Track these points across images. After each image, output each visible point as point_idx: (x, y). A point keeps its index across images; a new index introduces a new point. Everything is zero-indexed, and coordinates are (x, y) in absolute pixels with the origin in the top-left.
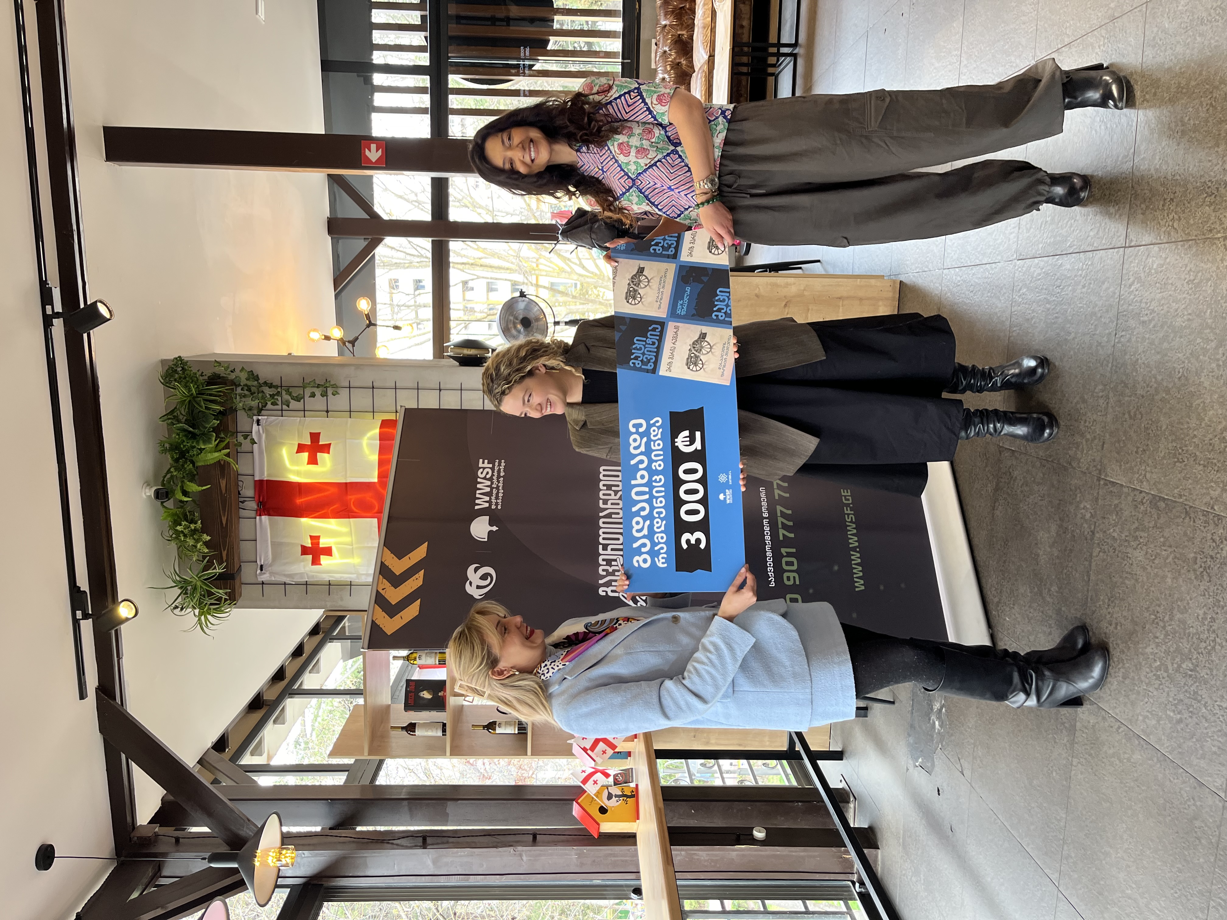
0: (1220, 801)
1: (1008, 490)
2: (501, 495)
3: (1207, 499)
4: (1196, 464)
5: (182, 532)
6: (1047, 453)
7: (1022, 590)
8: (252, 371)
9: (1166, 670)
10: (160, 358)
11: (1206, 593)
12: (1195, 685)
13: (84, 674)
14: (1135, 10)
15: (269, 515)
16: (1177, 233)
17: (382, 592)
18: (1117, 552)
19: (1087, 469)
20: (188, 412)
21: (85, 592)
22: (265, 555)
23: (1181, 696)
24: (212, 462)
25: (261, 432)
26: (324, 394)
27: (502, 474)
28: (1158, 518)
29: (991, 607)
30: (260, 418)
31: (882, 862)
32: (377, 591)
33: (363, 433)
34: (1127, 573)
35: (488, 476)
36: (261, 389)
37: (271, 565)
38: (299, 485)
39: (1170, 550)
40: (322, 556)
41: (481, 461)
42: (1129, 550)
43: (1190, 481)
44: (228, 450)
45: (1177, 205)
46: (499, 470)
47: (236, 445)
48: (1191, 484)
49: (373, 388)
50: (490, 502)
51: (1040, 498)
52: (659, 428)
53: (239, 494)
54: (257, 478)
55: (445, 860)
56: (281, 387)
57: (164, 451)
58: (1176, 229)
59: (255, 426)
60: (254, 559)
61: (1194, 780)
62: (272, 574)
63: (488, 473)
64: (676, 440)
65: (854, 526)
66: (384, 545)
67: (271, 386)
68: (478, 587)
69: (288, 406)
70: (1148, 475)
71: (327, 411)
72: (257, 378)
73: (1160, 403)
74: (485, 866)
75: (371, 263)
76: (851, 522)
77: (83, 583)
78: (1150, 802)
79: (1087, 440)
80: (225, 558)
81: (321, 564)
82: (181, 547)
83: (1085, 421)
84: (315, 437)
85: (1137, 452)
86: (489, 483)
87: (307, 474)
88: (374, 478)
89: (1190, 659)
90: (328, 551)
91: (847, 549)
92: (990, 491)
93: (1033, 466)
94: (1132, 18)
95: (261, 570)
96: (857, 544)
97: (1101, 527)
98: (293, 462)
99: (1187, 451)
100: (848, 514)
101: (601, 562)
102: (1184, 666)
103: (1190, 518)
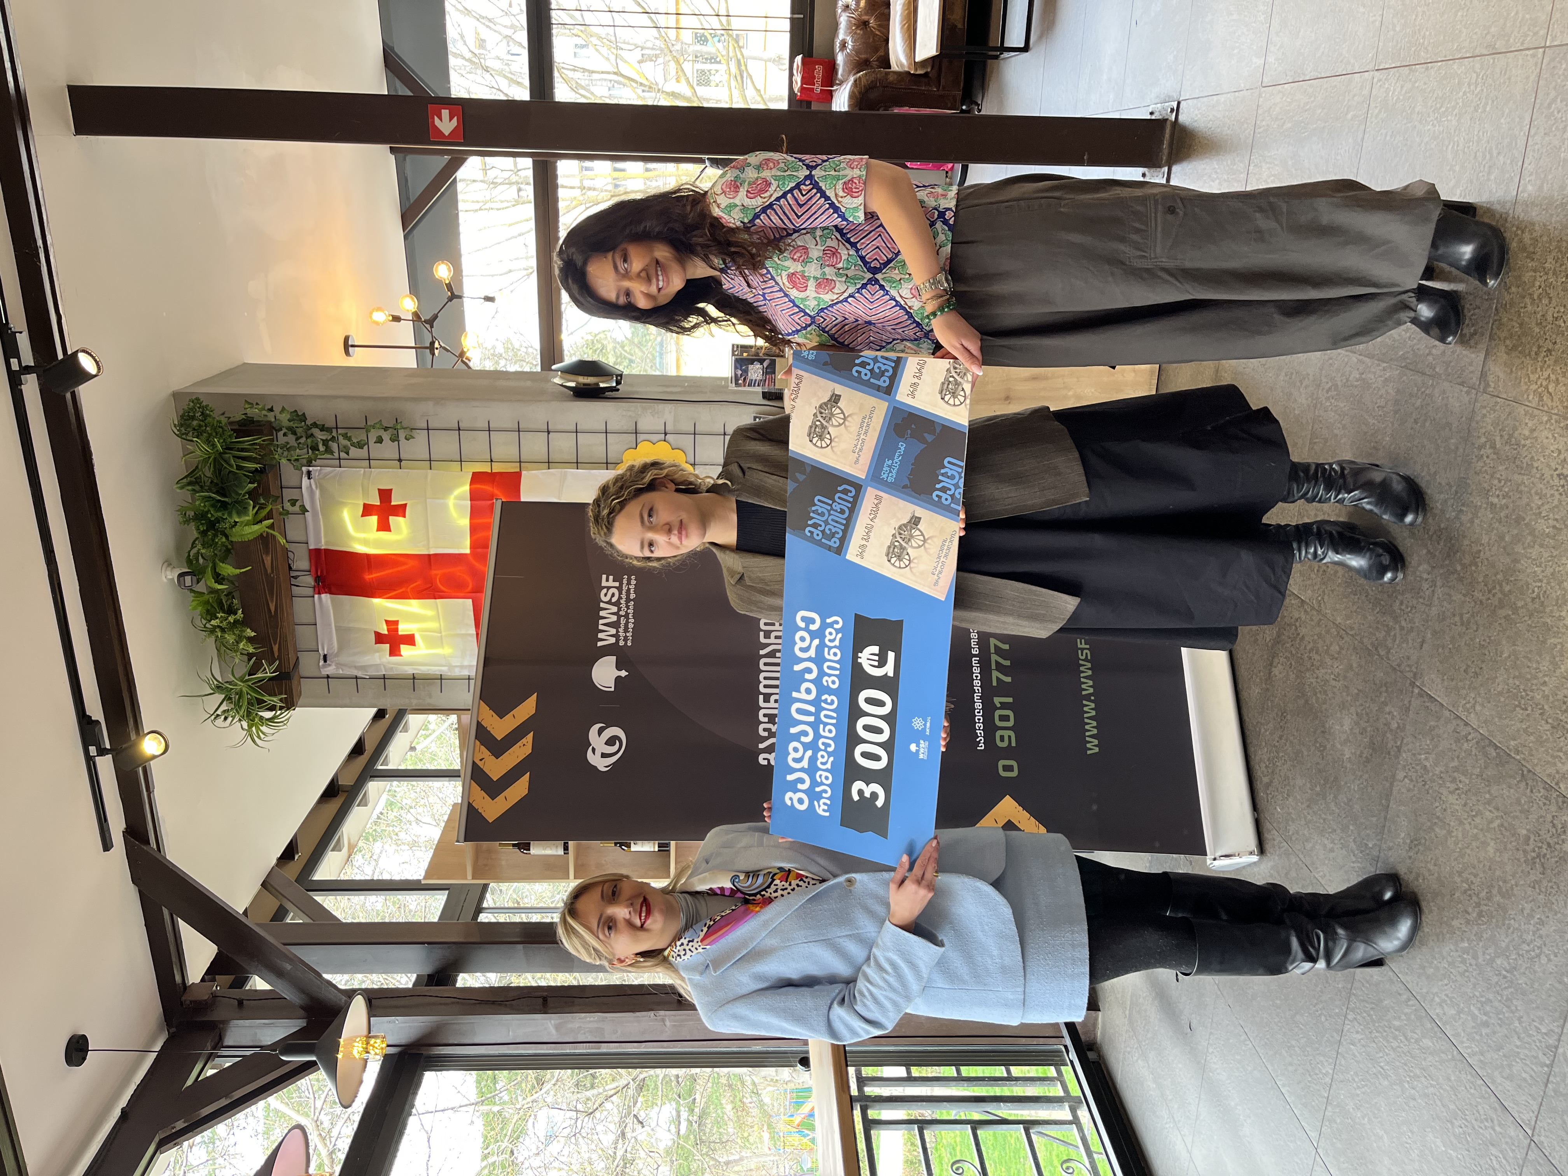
0: (1525, 1138)
1: (1292, 649)
2: (631, 626)
3: (1551, 770)
4: (1542, 719)
5: (219, 626)
6: (1348, 622)
7: (1299, 782)
8: (296, 411)
9: (1475, 957)
10: (170, 391)
11: (1537, 886)
12: (1510, 990)
13: (106, 820)
14: (1527, 52)
15: (331, 593)
16: (1552, 401)
17: (480, 764)
18: (1427, 786)
19: (1399, 665)
20: (215, 471)
21: (98, 722)
22: (328, 642)
23: (1491, 996)
24: (251, 538)
25: (314, 487)
26: (395, 439)
27: (632, 596)
28: (1486, 768)
29: (1259, 786)
30: (311, 469)
31: (1102, 1027)
32: (474, 762)
33: (448, 490)
34: (1438, 818)
35: (614, 600)
36: (310, 432)
37: (337, 655)
38: (368, 556)
39: (1496, 814)
40: (402, 646)
41: (604, 577)
42: (1445, 792)
43: (1532, 738)
44: (272, 521)
45: (1555, 362)
46: (628, 590)
47: (281, 514)
48: (1532, 742)
49: (459, 429)
50: (616, 636)
51: (1332, 676)
52: (838, 631)
53: (290, 568)
54: (312, 547)
55: (570, 1026)
56: (337, 428)
57: (187, 521)
58: (1551, 394)
59: (305, 480)
60: (315, 648)
61: (1495, 1099)
62: (339, 665)
63: (613, 595)
64: (860, 655)
65: (1089, 665)
66: (480, 698)
67: (323, 428)
68: (604, 755)
69: (348, 453)
70: (1478, 708)
71: (400, 460)
72: (303, 418)
73: (1503, 620)
74: (619, 1032)
75: (452, 189)
76: (1086, 660)
77: (95, 709)
78: (1439, 1103)
79: (1402, 628)
80: (276, 654)
81: (401, 655)
82: (221, 645)
83: (1401, 603)
84: (386, 495)
85: (1466, 671)
86: (615, 609)
87: (377, 543)
88: (465, 548)
89: (1507, 957)
90: (410, 640)
91: (1078, 698)
92: (1268, 640)
93: (1328, 632)
94: (1520, 62)
95: (325, 661)
96: (1091, 690)
97: (1410, 746)
98: (358, 528)
99: (1533, 698)
100: (1082, 649)
101: (762, 718)
102: (1499, 961)
103: (1527, 784)
